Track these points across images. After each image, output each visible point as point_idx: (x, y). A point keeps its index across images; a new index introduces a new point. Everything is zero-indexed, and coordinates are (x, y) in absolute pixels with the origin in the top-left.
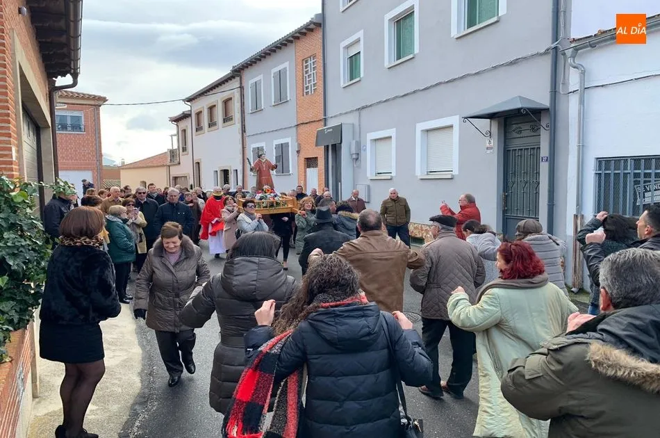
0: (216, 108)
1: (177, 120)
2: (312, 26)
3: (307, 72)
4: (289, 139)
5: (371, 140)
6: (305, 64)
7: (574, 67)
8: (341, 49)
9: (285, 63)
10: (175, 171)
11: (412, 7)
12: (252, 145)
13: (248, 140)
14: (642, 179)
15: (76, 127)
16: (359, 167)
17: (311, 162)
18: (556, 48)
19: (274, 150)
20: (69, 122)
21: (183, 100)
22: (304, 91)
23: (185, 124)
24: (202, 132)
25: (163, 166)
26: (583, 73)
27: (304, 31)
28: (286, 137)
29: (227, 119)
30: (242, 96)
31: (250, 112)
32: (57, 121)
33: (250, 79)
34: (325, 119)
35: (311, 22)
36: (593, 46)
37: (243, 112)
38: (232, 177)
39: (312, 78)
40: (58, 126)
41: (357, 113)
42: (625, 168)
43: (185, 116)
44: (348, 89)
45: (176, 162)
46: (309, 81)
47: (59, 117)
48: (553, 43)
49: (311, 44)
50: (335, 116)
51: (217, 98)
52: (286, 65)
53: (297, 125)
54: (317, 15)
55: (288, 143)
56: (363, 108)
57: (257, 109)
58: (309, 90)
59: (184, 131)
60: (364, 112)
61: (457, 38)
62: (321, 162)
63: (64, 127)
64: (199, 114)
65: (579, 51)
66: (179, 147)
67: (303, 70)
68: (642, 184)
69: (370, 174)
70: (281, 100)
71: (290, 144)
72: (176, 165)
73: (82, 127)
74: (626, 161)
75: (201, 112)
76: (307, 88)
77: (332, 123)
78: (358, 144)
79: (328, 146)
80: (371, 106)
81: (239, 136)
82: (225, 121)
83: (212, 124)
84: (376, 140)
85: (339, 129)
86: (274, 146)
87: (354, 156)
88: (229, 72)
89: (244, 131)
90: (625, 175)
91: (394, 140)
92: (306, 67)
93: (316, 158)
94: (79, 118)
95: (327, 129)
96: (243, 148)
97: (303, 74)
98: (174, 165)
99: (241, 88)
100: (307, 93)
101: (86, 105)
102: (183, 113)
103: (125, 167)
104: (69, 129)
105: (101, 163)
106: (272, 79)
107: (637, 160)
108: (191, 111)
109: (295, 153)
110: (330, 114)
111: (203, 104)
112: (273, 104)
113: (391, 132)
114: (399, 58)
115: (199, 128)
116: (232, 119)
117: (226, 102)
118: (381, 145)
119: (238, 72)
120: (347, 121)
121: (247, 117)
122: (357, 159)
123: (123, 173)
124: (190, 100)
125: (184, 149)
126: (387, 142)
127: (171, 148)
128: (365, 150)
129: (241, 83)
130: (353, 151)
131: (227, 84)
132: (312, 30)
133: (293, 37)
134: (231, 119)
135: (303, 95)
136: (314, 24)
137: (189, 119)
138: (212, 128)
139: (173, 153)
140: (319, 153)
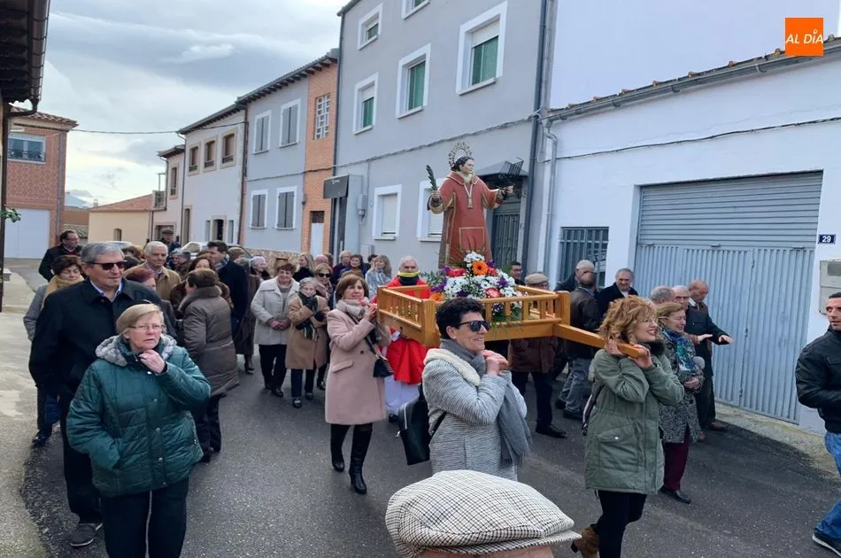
0: (215, 144)
1: (168, 155)
2: (327, 61)
3: (320, 113)
4: (295, 189)
5: (379, 196)
6: (318, 104)
7: (549, 137)
8: (356, 91)
9: (297, 99)
10: (160, 219)
11: (424, 56)
12: (253, 193)
13: (248, 186)
14: (593, 249)
15: (34, 154)
16: (364, 225)
17: (317, 216)
18: (537, 117)
19: (278, 199)
20: (26, 149)
21: (177, 132)
22: (315, 134)
23: (177, 161)
24: (195, 172)
25: (147, 211)
26: (555, 144)
27: (319, 65)
28: (291, 185)
29: (227, 158)
30: (246, 133)
31: (254, 152)
32: (10, 146)
33: (258, 113)
34: (335, 168)
35: (326, 57)
36: (563, 118)
37: (245, 152)
38: (226, 228)
39: (324, 120)
40: (10, 153)
41: (366, 164)
42: (582, 238)
43: (177, 151)
44: (361, 137)
45: (162, 207)
46: (322, 123)
47: (12, 142)
48: (535, 110)
49: (326, 80)
50: (345, 166)
51: (217, 133)
52: (297, 102)
53: (305, 173)
54: (333, 50)
55: (293, 193)
56: (373, 159)
57: (262, 151)
58: (321, 133)
59: (175, 169)
60: (373, 163)
61: (461, 95)
62: (327, 217)
63: (19, 154)
64: (194, 150)
65: (554, 122)
66: (167, 189)
67: (315, 109)
68: (592, 253)
69: (375, 234)
70: (289, 143)
71: (295, 194)
72: (161, 210)
73: (42, 156)
74: (583, 231)
75: (197, 148)
76: (319, 131)
77: (341, 173)
78: (366, 200)
79: (335, 199)
80: (380, 158)
81: (239, 180)
82: (224, 160)
83: (209, 163)
84: (384, 196)
85: (346, 180)
86: (278, 195)
87: (360, 213)
88: (233, 103)
89: (244, 174)
90: (582, 244)
91: (399, 196)
92: (320, 107)
93: (323, 212)
94: (39, 144)
95: (337, 179)
96: (243, 195)
97: (315, 115)
98: (159, 211)
99: (246, 123)
100: (318, 136)
101: (49, 128)
102: (175, 148)
103: (98, 209)
104: (26, 156)
105: (62, 203)
106: (282, 116)
107: (590, 230)
108: (185, 146)
109: (301, 205)
110: (339, 164)
111: (200, 139)
112: (280, 145)
113: (397, 189)
114: (410, 108)
115: (193, 168)
116: (232, 159)
117: (228, 138)
118: (387, 201)
119: (243, 105)
120: (355, 172)
121: (250, 158)
122: (363, 216)
123: (93, 218)
124: (185, 132)
125: (173, 192)
126: (392, 198)
127: (157, 189)
128: (372, 206)
129: (246, 118)
130: (360, 207)
131: (230, 117)
132: (327, 66)
133: (306, 71)
134: (230, 159)
135: (314, 139)
136: (330, 59)
137: (182, 156)
138: (209, 169)
139: (159, 196)
140: (326, 206)
